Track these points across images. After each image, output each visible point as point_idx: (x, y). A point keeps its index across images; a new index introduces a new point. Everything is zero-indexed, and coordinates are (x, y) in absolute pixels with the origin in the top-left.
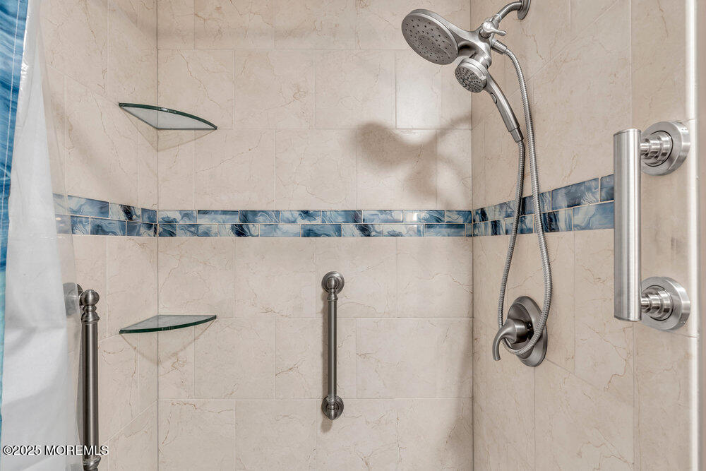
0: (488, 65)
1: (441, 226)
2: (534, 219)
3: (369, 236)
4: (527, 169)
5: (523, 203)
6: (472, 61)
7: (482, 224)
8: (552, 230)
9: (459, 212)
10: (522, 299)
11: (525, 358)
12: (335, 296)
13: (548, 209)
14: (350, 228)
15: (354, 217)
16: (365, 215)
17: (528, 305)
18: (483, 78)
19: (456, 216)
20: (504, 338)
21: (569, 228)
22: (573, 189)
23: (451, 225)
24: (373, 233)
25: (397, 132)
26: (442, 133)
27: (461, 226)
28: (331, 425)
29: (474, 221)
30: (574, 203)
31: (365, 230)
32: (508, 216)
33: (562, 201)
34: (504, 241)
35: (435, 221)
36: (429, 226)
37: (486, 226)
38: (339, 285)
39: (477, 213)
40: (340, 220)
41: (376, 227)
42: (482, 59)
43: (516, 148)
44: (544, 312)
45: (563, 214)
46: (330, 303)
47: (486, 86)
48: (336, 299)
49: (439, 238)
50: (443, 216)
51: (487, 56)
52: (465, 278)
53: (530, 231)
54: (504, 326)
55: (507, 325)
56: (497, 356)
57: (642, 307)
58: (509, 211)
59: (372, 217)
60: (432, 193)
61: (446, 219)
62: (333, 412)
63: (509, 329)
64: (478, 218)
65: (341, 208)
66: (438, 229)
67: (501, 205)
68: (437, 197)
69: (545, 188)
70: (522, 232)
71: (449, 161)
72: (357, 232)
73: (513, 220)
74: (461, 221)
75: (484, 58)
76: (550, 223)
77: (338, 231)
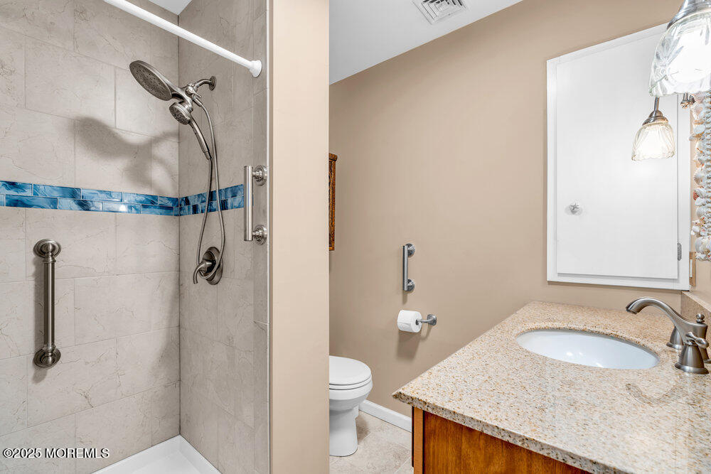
0: (191, 111)
1: (155, 207)
2: (216, 204)
3: (88, 210)
4: (213, 176)
5: (212, 195)
6: (180, 105)
7: (186, 207)
8: (225, 209)
9: (169, 199)
10: (211, 248)
11: (210, 280)
12: (53, 258)
13: (223, 198)
14: (69, 202)
15: (73, 193)
16: (83, 192)
17: (214, 252)
18: (188, 118)
19: (167, 201)
20: (199, 270)
21: (232, 208)
22: (234, 189)
23: (162, 207)
24: (92, 209)
25: (117, 131)
26: (156, 140)
27: (170, 209)
28: (45, 375)
29: (181, 205)
30: (234, 196)
31: (84, 205)
32: (203, 202)
33: (229, 194)
34: (200, 217)
35: (150, 203)
36: (145, 207)
37: (189, 209)
38: (56, 250)
39: (182, 200)
40: (55, 194)
41: (95, 204)
42: (187, 107)
43: (207, 163)
44: (221, 254)
45: (229, 201)
46: (47, 264)
47: (189, 122)
48: (54, 261)
49: (153, 216)
50: (157, 200)
51: (190, 106)
52: (174, 245)
53: (215, 210)
54: (200, 264)
55: (202, 263)
56: (195, 281)
57: (253, 236)
58: (204, 199)
59: (93, 195)
60: (148, 183)
61: (159, 202)
62: (50, 359)
63: (203, 265)
64: (183, 203)
65: (56, 183)
66: (152, 209)
67: (199, 195)
68: (151, 186)
69: (222, 187)
70: (211, 211)
71: (161, 162)
72: (75, 206)
73: (206, 204)
74: (170, 204)
75: (188, 106)
76: (224, 206)
77: (54, 203)
